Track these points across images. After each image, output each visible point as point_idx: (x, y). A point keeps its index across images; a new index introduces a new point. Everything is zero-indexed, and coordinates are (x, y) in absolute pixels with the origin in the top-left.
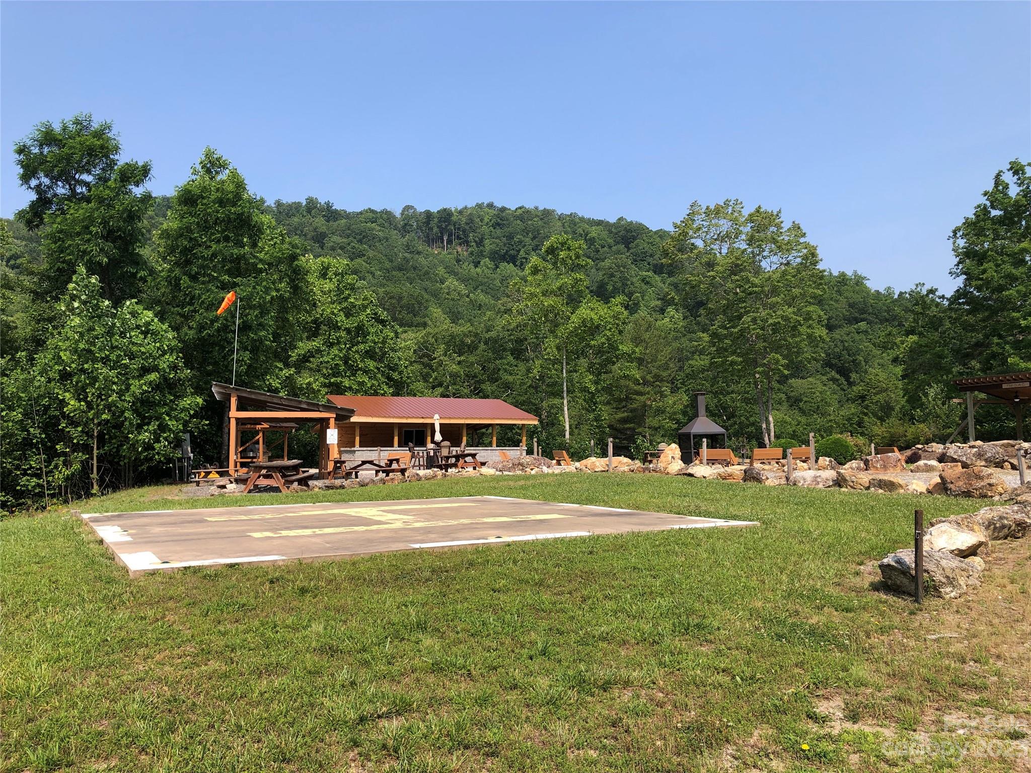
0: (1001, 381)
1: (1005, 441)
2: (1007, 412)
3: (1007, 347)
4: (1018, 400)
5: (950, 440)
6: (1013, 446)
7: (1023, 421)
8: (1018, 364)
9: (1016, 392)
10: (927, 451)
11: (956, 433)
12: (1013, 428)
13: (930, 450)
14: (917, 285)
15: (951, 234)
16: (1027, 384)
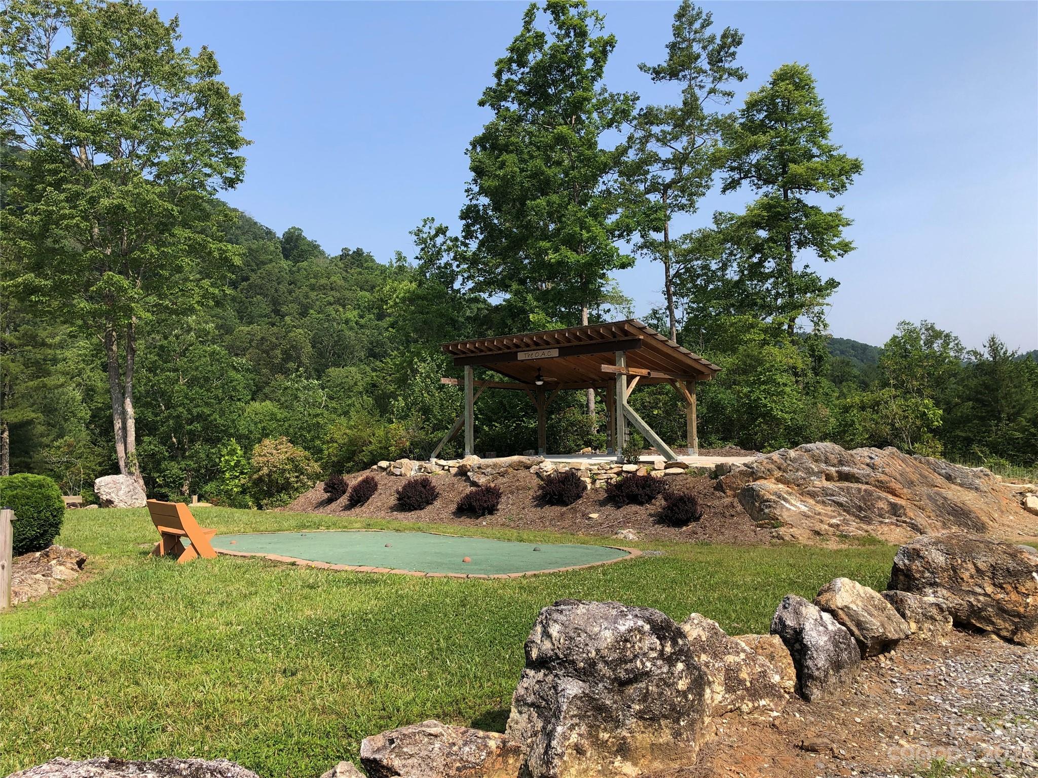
0: (517, 346)
1: (516, 458)
2: (527, 404)
3: (530, 297)
4: (539, 383)
5: (437, 451)
6: (528, 467)
7: (548, 419)
8: (544, 326)
9: (539, 369)
10: (393, 474)
11: (445, 440)
12: (534, 431)
13: (397, 472)
14: (425, 221)
15: (470, 148)
16: (555, 353)
